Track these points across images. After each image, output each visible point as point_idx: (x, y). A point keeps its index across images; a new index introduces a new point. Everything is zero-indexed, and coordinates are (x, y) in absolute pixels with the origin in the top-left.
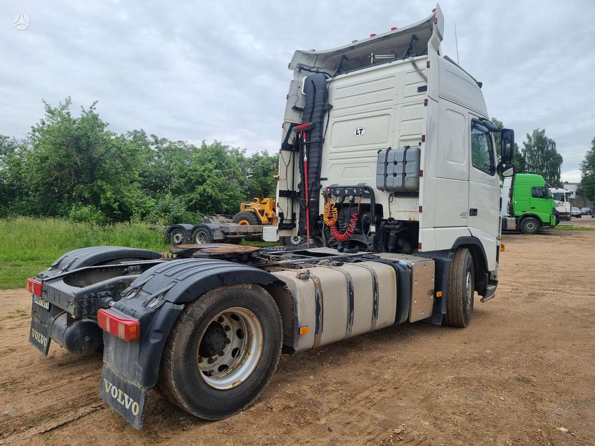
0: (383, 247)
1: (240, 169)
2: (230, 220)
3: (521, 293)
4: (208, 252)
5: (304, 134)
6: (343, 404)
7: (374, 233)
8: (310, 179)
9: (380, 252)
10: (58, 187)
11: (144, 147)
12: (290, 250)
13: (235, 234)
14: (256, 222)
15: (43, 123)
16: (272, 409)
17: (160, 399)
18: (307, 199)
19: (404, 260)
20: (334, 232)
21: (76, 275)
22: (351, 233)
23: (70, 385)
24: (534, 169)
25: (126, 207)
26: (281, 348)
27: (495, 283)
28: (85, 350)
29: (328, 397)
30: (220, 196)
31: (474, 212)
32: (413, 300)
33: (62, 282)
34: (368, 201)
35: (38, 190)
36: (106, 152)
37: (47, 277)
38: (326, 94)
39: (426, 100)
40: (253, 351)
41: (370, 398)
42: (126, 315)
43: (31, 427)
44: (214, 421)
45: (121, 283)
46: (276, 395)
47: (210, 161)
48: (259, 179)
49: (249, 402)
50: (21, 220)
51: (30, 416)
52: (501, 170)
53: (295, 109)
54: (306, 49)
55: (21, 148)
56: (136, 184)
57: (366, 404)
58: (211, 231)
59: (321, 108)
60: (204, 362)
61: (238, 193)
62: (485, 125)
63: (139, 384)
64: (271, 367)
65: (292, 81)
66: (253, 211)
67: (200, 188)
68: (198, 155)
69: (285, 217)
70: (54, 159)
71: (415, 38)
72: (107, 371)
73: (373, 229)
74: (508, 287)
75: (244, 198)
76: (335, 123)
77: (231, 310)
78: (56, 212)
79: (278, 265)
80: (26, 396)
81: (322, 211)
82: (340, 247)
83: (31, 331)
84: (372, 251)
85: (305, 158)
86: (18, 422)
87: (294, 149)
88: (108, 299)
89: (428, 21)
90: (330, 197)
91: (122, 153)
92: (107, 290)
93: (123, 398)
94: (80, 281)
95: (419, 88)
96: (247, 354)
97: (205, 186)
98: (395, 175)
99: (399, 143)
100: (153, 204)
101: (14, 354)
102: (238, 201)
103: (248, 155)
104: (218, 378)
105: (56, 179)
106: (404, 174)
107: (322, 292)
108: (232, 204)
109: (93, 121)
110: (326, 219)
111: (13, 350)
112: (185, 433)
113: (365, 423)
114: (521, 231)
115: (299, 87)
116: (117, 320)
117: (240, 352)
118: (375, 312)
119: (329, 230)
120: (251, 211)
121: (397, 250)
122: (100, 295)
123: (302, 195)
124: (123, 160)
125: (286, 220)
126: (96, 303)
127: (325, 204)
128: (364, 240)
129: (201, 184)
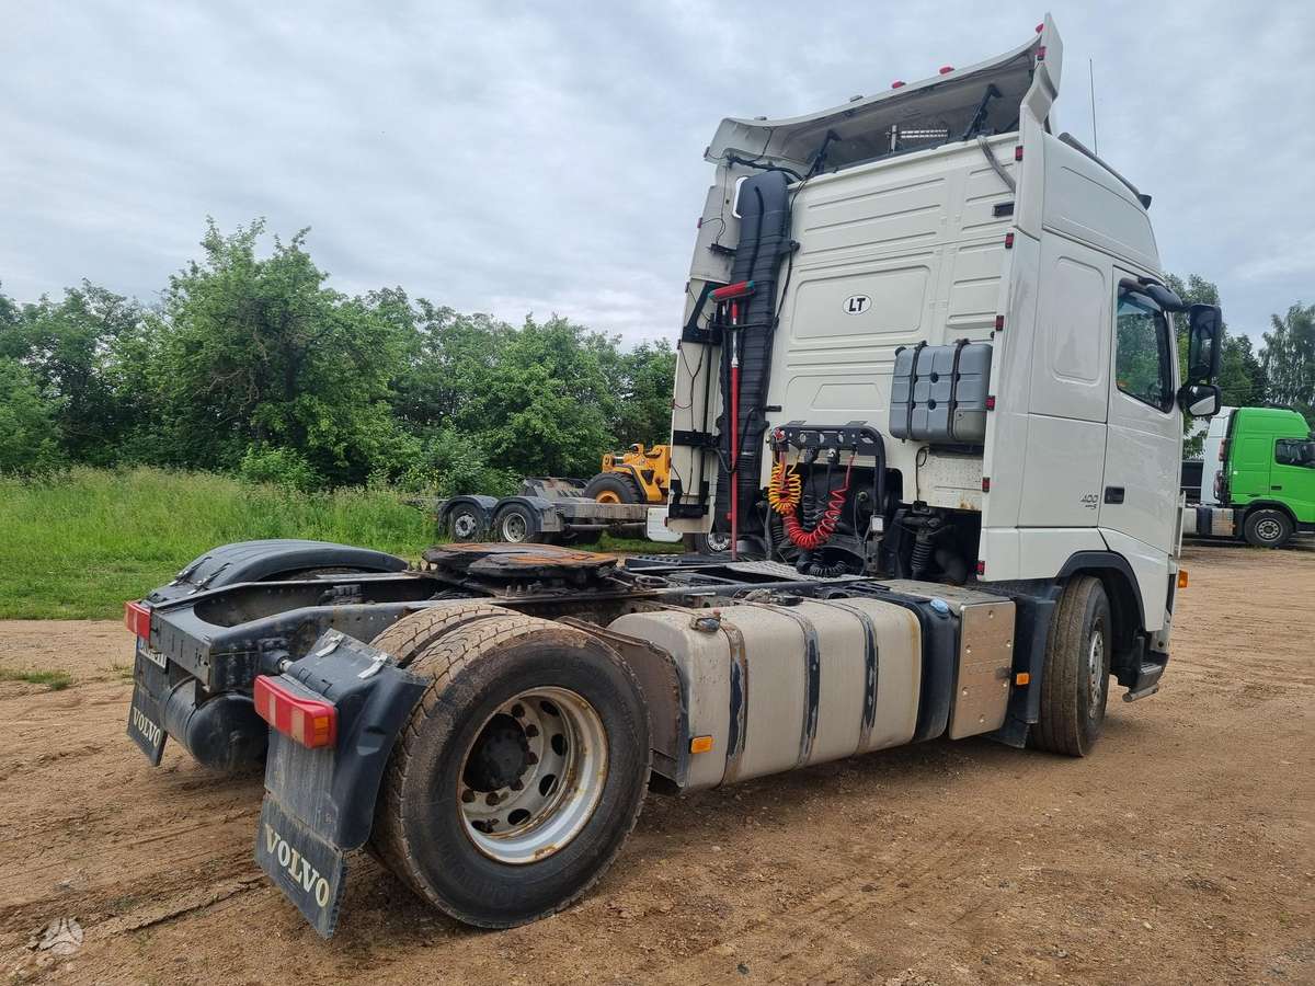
0: (900, 569)
1: (607, 379)
2: (580, 491)
3: (1227, 683)
4: (501, 562)
5: (734, 306)
6: (778, 913)
7: (879, 534)
8: (742, 408)
9: (892, 578)
10: (220, 406)
11: (401, 326)
12: (691, 563)
13: (587, 521)
14: (636, 497)
15: (195, 270)
16: (620, 912)
17: (383, 874)
18: (734, 453)
19: (941, 598)
20: (791, 528)
21: (223, 600)
22: (828, 532)
23: (202, 831)
24: (1287, 397)
25: (360, 453)
26: (648, 780)
27: (1161, 659)
28: (230, 759)
29: (747, 896)
30: (562, 436)
31: (1115, 495)
32: (960, 688)
33: (191, 612)
34: (868, 462)
35: (181, 413)
36: (321, 335)
37: (165, 600)
38: (786, 219)
39: (1010, 236)
40: (584, 784)
41: (840, 904)
42: (310, 692)
43: (111, 916)
44: (492, 930)
45: (311, 622)
46: (634, 884)
47: (541, 360)
48: (648, 402)
49: (569, 893)
50: (143, 474)
51: (114, 893)
52: (1186, 400)
53: (717, 249)
54: (747, 116)
55: (147, 321)
56: (382, 406)
57: (831, 916)
58: (535, 514)
59: (773, 250)
60: (477, 801)
61: (600, 432)
62: (1150, 293)
63: (331, 841)
64: (624, 821)
65: (712, 187)
66: (629, 472)
67: (518, 419)
68: (517, 346)
69: (685, 490)
70: (214, 348)
71: (994, 91)
72: (271, 810)
73: (877, 524)
74: (1199, 669)
75: (612, 444)
76: (803, 283)
77: (537, 691)
78: (215, 459)
79: (655, 598)
80: (109, 850)
81: (766, 480)
82: (801, 563)
83: (132, 710)
84: (876, 574)
85: (735, 361)
86: (86, 904)
87: (710, 340)
88: (279, 654)
89: (1026, 53)
90: (786, 449)
91: (355, 338)
92: (278, 636)
93: (300, 868)
94: (231, 613)
95: (997, 207)
96: (573, 789)
97: (527, 414)
98: (932, 404)
99: (945, 332)
100: (416, 449)
101: (96, 758)
102: (599, 449)
103: (625, 349)
104: (505, 839)
105: (217, 389)
106: (953, 404)
107: (746, 661)
108: (586, 457)
109: (296, 268)
110: (773, 498)
111: (95, 750)
112: (426, 951)
113: (825, 959)
114: (1245, 541)
115: (727, 202)
116: (292, 702)
117: (557, 782)
118: (869, 713)
119: (782, 523)
120: (624, 473)
121: (931, 574)
122: (263, 645)
123: (723, 443)
124: (356, 353)
125: (688, 496)
126: (255, 663)
127: (774, 465)
128: (859, 548)
129: (520, 408)
